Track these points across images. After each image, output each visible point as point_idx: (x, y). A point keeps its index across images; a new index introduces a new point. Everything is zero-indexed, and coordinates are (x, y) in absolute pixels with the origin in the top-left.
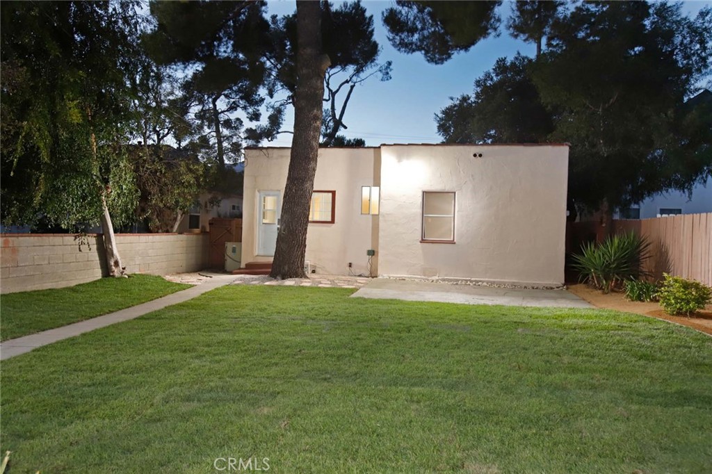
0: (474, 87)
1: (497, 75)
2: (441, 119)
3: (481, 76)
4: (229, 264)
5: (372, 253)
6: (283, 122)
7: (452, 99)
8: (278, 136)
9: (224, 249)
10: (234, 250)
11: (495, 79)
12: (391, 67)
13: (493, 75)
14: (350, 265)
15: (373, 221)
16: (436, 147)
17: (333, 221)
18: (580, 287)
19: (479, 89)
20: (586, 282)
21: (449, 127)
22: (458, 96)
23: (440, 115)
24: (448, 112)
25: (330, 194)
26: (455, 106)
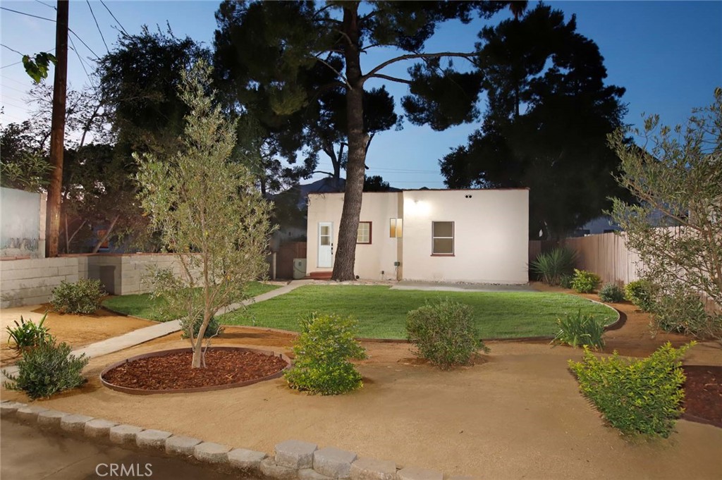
0: (468, 141)
1: (484, 132)
2: (444, 164)
3: (473, 133)
4: (296, 273)
5: (398, 264)
6: (317, 165)
7: (451, 149)
8: (313, 175)
9: (292, 264)
10: (300, 264)
11: (483, 134)
12: (403, 120)
13: (482, 132)
14: (383, 273)
15: (398, 242)
16: (442, 191)
17: (370, 243)
18: (538, 284)
19: (471, 143)
20: (542, 280)
21: (450, 170)
22: (456, 146)
23: (443, 161)
24: (449, 159)
25: (368, 224)
26: (454, 154)
